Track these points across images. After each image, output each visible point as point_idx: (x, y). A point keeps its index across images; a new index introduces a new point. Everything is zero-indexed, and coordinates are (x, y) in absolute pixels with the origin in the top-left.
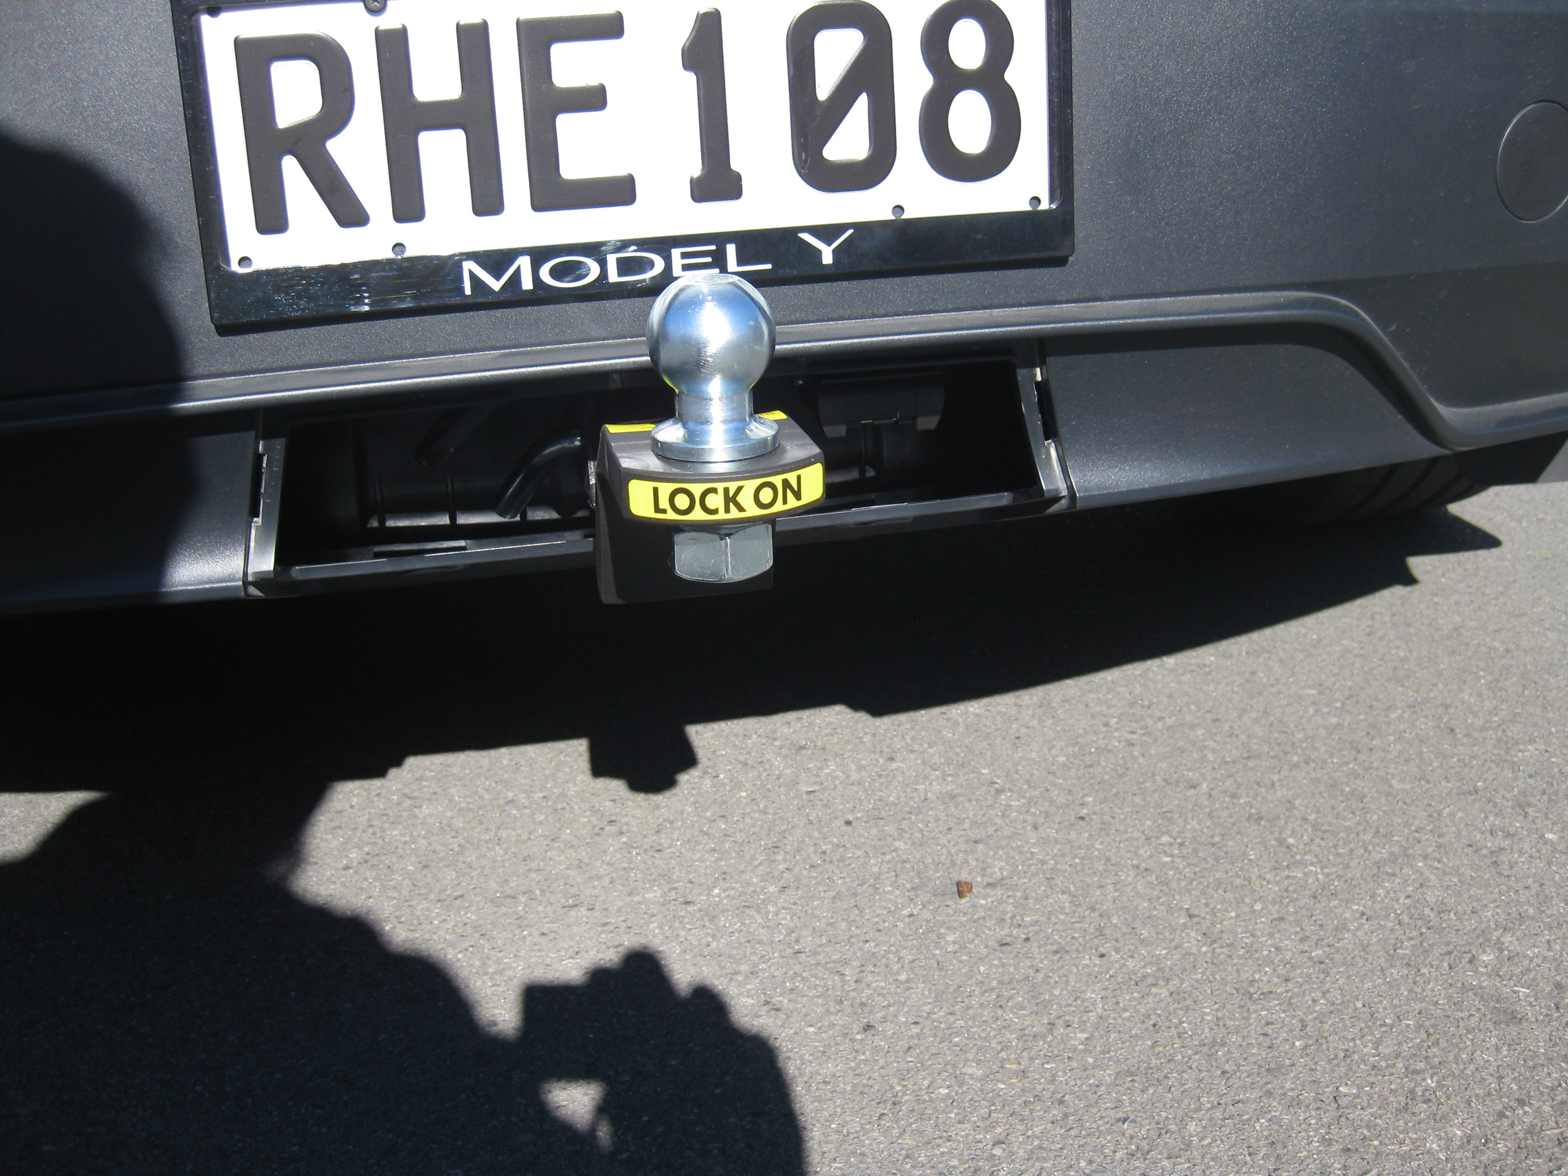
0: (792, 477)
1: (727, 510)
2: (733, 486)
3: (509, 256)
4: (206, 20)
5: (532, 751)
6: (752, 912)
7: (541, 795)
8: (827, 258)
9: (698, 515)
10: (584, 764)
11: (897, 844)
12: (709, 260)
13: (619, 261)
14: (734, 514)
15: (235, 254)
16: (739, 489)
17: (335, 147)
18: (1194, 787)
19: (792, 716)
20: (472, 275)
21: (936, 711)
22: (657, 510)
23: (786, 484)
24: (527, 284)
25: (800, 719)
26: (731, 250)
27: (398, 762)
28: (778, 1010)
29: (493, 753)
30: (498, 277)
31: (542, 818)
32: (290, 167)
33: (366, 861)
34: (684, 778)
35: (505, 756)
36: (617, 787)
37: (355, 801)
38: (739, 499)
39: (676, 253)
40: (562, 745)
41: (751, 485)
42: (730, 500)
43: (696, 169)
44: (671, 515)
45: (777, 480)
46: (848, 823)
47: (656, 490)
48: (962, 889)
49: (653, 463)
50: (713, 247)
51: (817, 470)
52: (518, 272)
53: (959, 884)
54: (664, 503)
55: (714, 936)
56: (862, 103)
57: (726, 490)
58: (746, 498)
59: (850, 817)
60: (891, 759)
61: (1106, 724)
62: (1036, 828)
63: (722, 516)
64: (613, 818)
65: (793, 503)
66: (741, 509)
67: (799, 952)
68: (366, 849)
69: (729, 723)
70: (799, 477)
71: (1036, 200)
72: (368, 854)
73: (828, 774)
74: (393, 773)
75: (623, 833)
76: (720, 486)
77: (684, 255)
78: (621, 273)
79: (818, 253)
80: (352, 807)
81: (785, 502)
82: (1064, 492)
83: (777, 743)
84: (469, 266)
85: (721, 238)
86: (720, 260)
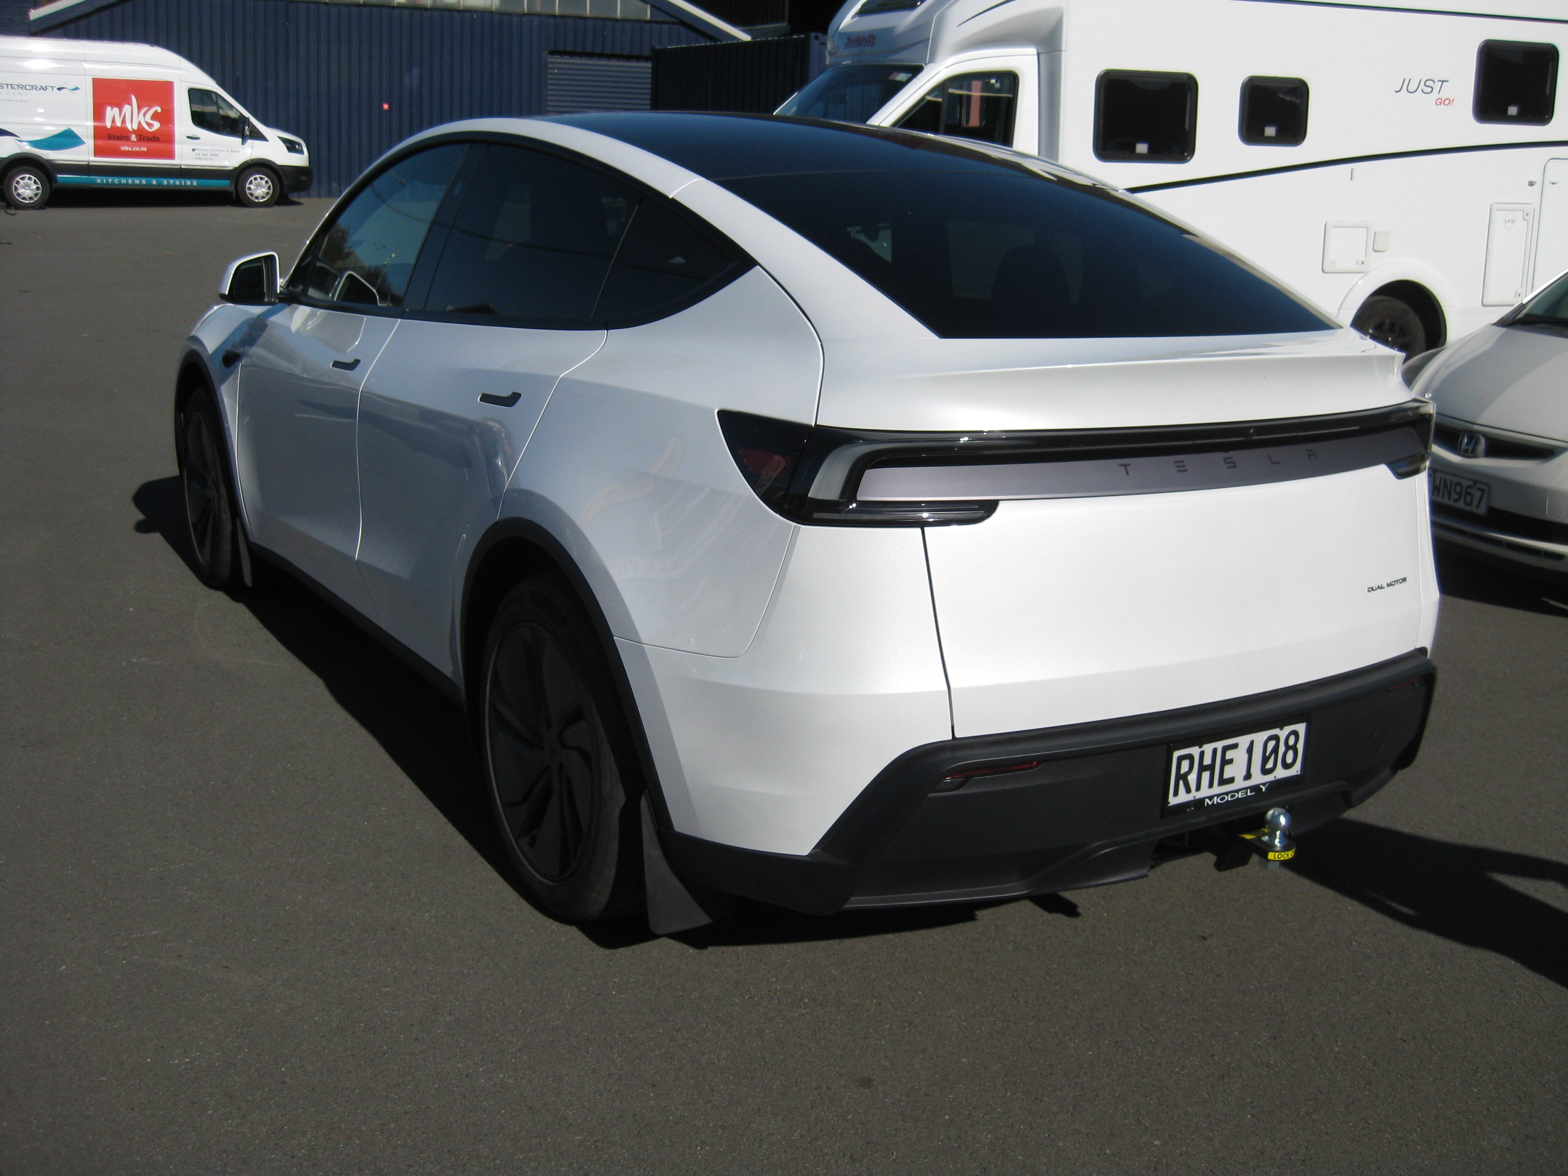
8: (1264, 790)
12: (1245, 793)
16: (1283, 854)
20: (1207, 801)
24: (1215, 802)
26: (1249, 790)
30: (1210, 801)
32: (1181, 783)
36: (1062, 916)
38: (1284, 856)
39: (1240, 793)
41: (1286, 852)
42: (1282, 856)
47: (1272, 855)
50: (1246, 791)
54: (1276, 856)
76: (1281, 853)
78: (1229, 798)
84: (1207, 799)
85: (1246, 788)
86: (1247, 793)
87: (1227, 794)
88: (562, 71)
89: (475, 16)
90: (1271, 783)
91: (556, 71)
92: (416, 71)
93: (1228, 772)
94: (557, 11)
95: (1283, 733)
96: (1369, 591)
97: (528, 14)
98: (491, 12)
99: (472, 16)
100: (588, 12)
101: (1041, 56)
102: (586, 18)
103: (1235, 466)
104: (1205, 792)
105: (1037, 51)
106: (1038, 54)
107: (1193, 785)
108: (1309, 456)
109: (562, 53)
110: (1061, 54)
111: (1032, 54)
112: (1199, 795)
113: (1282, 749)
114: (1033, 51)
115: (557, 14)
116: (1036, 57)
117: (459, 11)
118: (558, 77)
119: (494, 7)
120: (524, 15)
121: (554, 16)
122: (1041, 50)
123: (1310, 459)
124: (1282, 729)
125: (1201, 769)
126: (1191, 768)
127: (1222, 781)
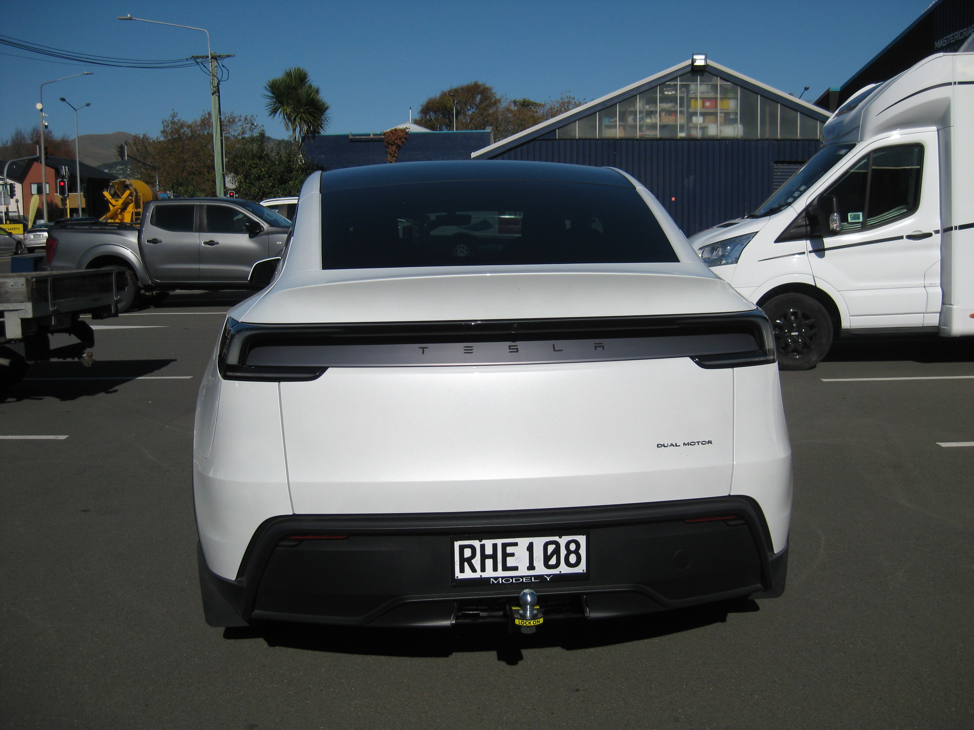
0: (538, 620)
1: (529, 624)
2: (530, 621)
3: (498, 578)
4: (455, 542)
5: (483, 653)
6: (532, 692)
7: (486, 664)
8: (548, 579)
9: (525, 625)
10: (496, 657)
11: (566, 680)
12: (529, 579)
13: (515, 579)
14: (530, 625)
15: (456, 576)
16: (531, 622)
17: (473, 561)
18: (637, 672)
19: (547, 649)
20: (492, 581)
21: (582, 650)
22: (519, 623)
23: (537, 621)
24: (501, 582)
25: (549, 649)
26: (533, 578)
27: (451, 654)
28: (535, 709)
29: (474, 653)
30: (496, 581)
31: (486, 669)
32: (466, 564)
33: (447, 676)
34: (520, 662)
35: (477, 654)
36: (503, 663)
37: (442, 662)
38: (531, 623)
39: (524, 578)
40: (490, 652)
41: (533, 621)
42: (529, 623)
43: (528, 565)
44: (521, 625)
45: (536, 621)
46: (556, 675)
47: (519, 621)
48: (578, 690)
49: (519, 616)
50: (530, 578)
51: (542, 619)
52: (499, 581)
53: (577, 689)
54: (520, 622)
55: (523, 696)
56: (555, 556)
57: (529, 622)
58: (532, 623)
59: (556, 674)
60: (569, 661)
61: (623, 656)
62: (597, 679)
63: (528, 625)
64: (503, 670)
65: (538, 623)
66: (531, 624)
67: (541, 700)
68: (447, 673)
69: (531, 649)
70: (539, 620)
71: (583, 571)
72: (448, 674)
73: (553, 664)
74: (450, 656)
75: (505, 674)
76: (528, 621)
77: (525, 579)
78: (515, 581)
79: (547, 579)
80: (442, 664)
81: (537, 623)
82: (589, 616)
83: (542, 655)
84: (492, 579)
85: (531, 576)
86: (531, 579)
87: (512, 577)
88: (783, 174)
89: (727, 142)
90: (554, 575)
91: (779, 174)
92: (692, 177)
93: (510, 562)
94: (779, 137)
95: (563, 541)
96: (658, 447)
97: (761, 140)
98: (738, 140)
99: (726, 142)
100: (799, 136)
101: (940, 132)
102: (798, 140)
103: (517, 351)
104: (489, 573)
105: (937, 128)
106: (938, 130)
107: (478, 567)
108: (596, 347)
109: (783, 162)
110: (950, 129)
111: (933, 130)
112: (485, 575)
113: (563, 552)
114: (934, 128)
115: (779, 139)
116: (936, 132)
117: (718, 140)
118: (781, 177)
119: (739, 136)
120: (758, 140)
121: (777, 140)
122: (939, 128)
123: (596, 349)
124: (560, 538)
125: (484, 557)
126: (474, 555)
127: (505, 568)
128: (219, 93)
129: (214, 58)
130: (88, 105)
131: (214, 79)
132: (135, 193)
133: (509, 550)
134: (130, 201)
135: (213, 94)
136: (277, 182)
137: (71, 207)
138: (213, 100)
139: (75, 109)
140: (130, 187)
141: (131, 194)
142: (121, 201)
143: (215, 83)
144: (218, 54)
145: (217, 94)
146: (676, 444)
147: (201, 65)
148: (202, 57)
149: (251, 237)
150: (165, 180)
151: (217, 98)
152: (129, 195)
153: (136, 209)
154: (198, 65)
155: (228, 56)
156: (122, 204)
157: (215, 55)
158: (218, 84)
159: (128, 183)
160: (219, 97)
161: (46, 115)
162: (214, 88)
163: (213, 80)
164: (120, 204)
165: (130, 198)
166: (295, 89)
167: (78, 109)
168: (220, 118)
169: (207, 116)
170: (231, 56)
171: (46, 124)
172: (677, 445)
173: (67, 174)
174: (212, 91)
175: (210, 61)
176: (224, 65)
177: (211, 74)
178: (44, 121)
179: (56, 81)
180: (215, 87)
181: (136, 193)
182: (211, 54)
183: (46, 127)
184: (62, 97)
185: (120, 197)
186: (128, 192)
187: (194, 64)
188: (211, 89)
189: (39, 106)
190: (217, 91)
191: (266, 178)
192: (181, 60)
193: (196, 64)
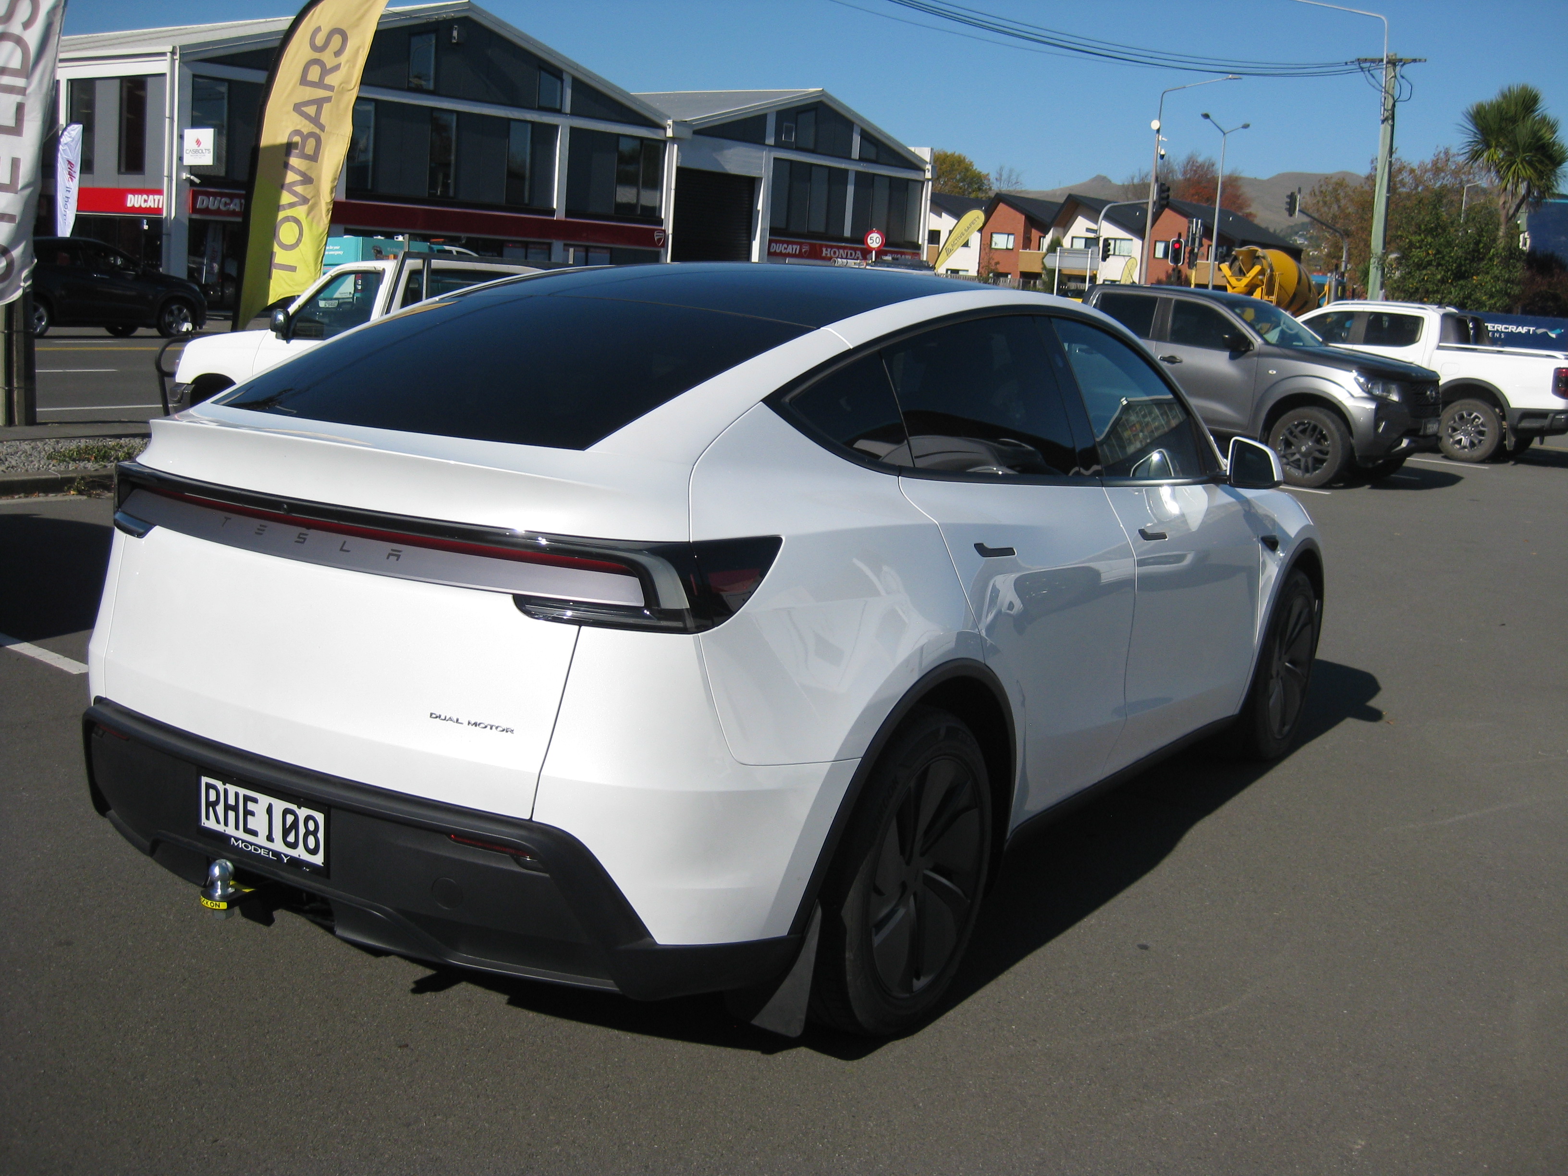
3: (239, 839)
4: (202, 777)
8: (285, 861)
13: (254, 848)
15: (202, 821)
17: (217, 808)
20: (233, 841)
23: (216, 904)
24: (241, 846)
26: (271, 853)
32: (211, 809)
39: (263, 850)
43: (267, 834)
50: (268, 851)
52: (239, 843)
56: (293, 831)
71: (321, 863)
86: (268, 854)
87: (251, 844)
90: (292, 858)
93: (251, 822)
95: (302, 813)
96: (432, 716)
103: (303, 542)
104: (230, 830)
107: (221, 817)
108: (389, 555)
112: (227, 831)
113: (302, 830)
123: (388, 558)
124: (299, 808)
125: (227, 807)
126: (217, 802)
127: (247, 830)
128: (1393, 119)
129: (1393, 63)
130: (1246, 126)
131: (1388, 97)
132: (1269, 271)
133: (251, 806)
134: (1260, 283)
135: (1383, 121)
136: (1451, 274)
137: (1197, 282)
138: (1381, 131)
139: (1223, 132)
140: (1263, 260)
141: (1262, 272)
142: (1245, 281)
143: (1388, 103)
144: (1399, 57)
145: (1390, 122)
146: (457, 720)
147: (1367, 72)
148: (1373, 61)
149: (1232, 357)
150: (1360, 255)
151: (1389, 128)
152: (1258, 273)
153: (1267, 297)
154: (1362, 73)
155: (1414, 61)
156: (1246, 286)
157: (1394, 57)
158: (1394, 106)
159: (1261, 255)
160: (1393, 126)
161: (1163, 139)
162: (1385, 112)
163: (1385, 99)
164: (1243, 286)
165: (1260, 277)
166: (1514, 120)
167: (1228, 133)
168: (1390, 162)
169: (1442, 155)
170: (1420, 60)
171: (1163, 153)
172: (459, 721)
173: (1198, 232)
174: (1382, 116)
175: (1385, 66)
176: (1404, 76)
177: (1383, 90)
178: (1159, 147)
179: (1184, 87)
180: (1387, 111)
181: (1272, 270)
182: (1387, 57)
183: (1162, 157)
184: (1205, 112)
185: (1244, 275)
186: (1257, 268)
187: (1357, 70)
188: (1380, 114)
189: (1155, 125)
190: (1390, 118)
191: (1434, 266)
192: (1338, 65)
193: (1360, 70)
